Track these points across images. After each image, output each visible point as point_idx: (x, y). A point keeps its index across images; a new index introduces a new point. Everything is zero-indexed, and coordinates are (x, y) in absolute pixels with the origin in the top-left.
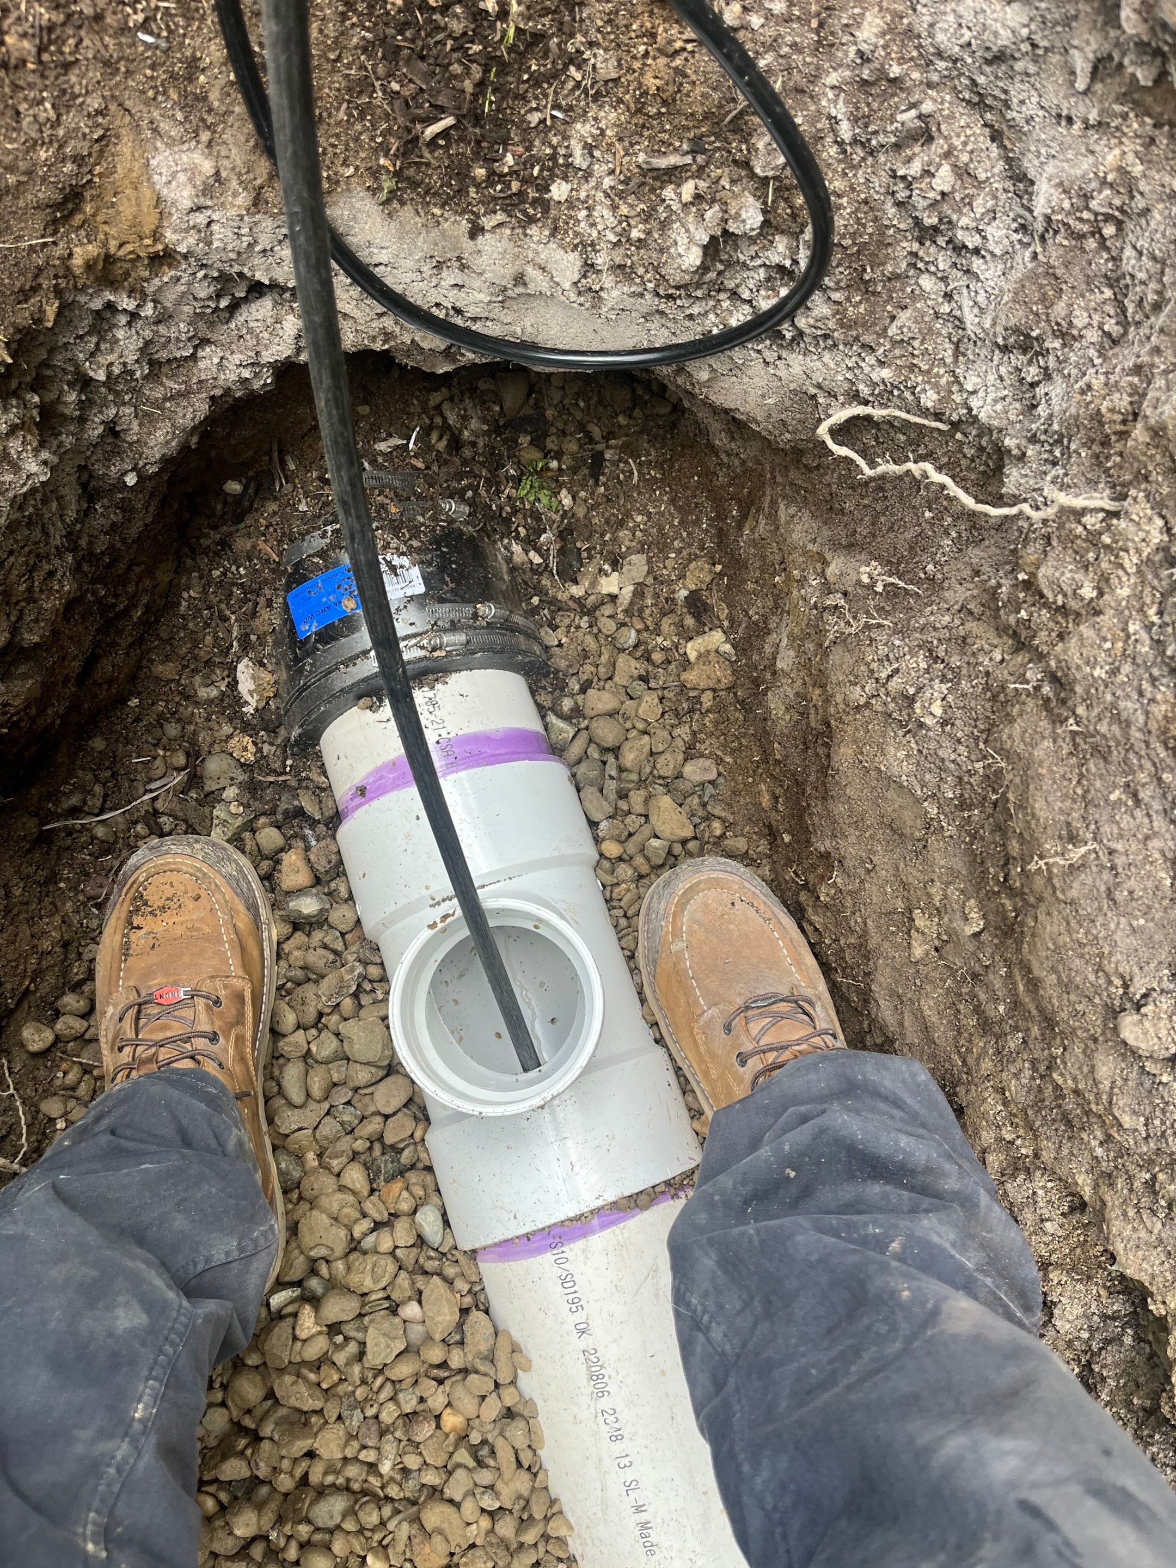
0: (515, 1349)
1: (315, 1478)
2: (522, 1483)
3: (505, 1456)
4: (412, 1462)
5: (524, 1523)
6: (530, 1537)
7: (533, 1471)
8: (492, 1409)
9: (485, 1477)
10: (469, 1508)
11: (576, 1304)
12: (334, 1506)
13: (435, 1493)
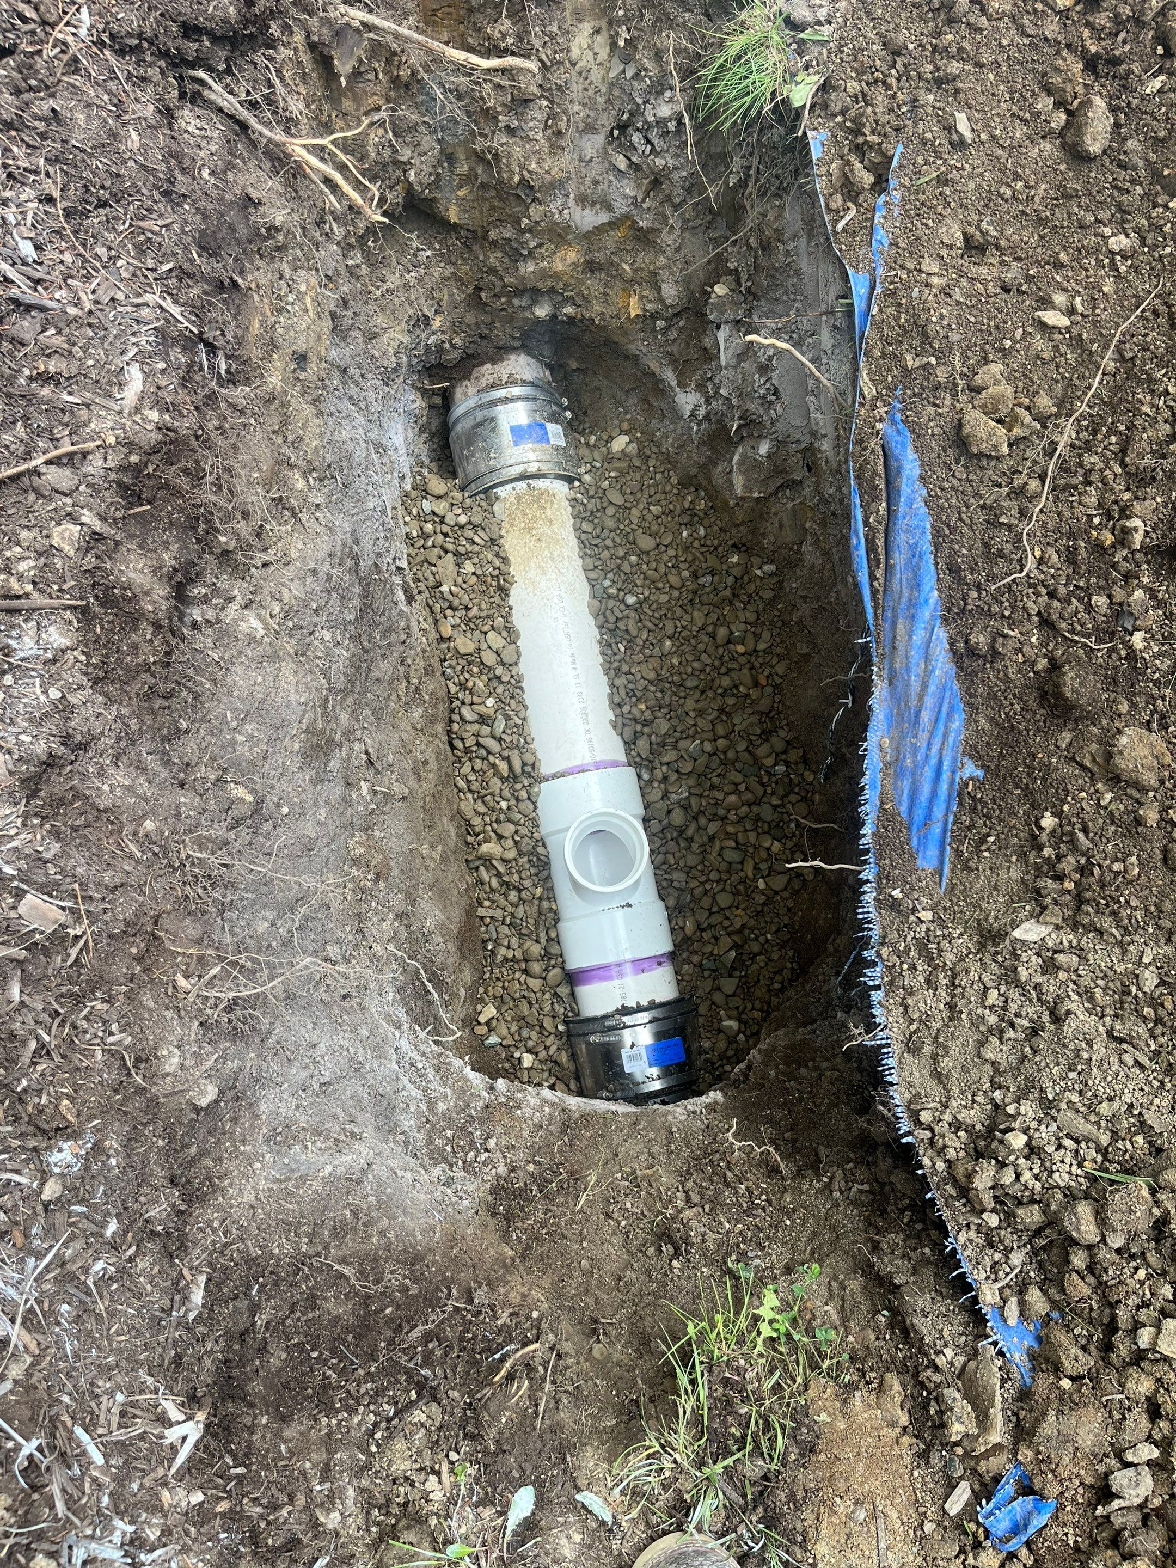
0: (615, 727)
1: (698, 693)
2: (618, 682)
3: (623, 692)
4: (659, 695)
5: (619, 669)
6: (616, 665)
7: (612, 685)
8: (626, 709)
9: (631, 686)
10: (638, 676)
11: (590, 741)
12: (690, 683)
13: (651, 682)
